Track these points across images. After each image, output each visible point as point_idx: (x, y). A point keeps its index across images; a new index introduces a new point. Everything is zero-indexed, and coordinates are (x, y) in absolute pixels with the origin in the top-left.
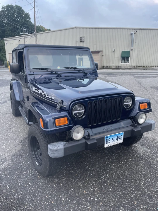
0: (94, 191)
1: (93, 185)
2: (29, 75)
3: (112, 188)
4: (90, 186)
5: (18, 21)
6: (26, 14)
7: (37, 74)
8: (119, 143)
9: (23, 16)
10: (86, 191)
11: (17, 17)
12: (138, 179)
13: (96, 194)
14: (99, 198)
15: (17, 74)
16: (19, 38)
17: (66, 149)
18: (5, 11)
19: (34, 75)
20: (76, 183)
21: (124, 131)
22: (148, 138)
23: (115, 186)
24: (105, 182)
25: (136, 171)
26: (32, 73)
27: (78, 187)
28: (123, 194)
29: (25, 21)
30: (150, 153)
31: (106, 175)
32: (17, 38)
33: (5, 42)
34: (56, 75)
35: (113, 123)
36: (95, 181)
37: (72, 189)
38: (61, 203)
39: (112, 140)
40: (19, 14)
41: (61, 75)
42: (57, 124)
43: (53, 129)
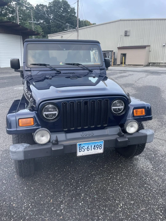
0: (62, 202)
1: (64, 195)
2: (26, 71)
3: (82, 202)
4: (61, 196)
5: (64, 17)
6: (71, 9)
7: (34, 70)
8: (97, 153)
9: (69, 10)
10: (53, 200)
11: (63, 12)
12: (118, 198)
13: (62, 206)
14: (63, 211)
15: (16, 70)
16: (62, 34)
18: (52, 7)
19: (31, 71)
20: (48, 189)
21: (105, 139)
23: (87, 201)
24: (79, 194)
25: (122, 188)
26: (29, 69)
27: (47, 194)
28: (92, 212)
30: (152, 170)
31: (85, 186)
32: (60, 34)
34: (55, 72)
35: (96, 129)
36: (69, 191)
37: (40, 196)
38: (21, 208)
39: (88, 148)
40: (64, 9)
41: (60, 72)
42: (20, 125)
43: (15, 129)
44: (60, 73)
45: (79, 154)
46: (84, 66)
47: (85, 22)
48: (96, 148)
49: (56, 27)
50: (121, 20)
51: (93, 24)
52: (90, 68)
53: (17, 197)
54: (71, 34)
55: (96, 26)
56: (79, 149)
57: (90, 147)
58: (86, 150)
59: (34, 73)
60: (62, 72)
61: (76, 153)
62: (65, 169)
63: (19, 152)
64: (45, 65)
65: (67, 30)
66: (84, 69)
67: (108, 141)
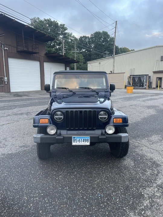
0: (61, 174)
1: (63, 171)
2: (53, 92)
3: (74, 176)
5: (104, 45)
6: (111, 38)
7: (58, 92)
8: (85, 144)
9: (108, 40)
10: (56, 173)
11: (103, 41)
14: (60, 179)
15: (48, 91)
16: (100, 61)
17: (41, 138)
18: (94, 37)
19: (56, 92)
20: (55, 168)
21: (91, 136)
22: (146, 156)
24: (73, 172)
26: (55, 91)
27: (54, 170)
29: (110, 44)
31: (79, 169)
32: (98, 61)
33: (89, 65)
34: (72, 93)
37: (49, 170)
40: (105, 38)
42: (41, 122)
43: (38, 125)
44: (75, 93)
45: (74, 144)
46: (93, 89)
47: (123, 48)
48: (85, 141)
49: (96, 55)
50: (156, 47)
51: (132, 50)
52: (97, 91)
53: (35, 169)
54: (108, 61)
55: (134, 52)
56: (74, 141)
57: (80, 140)
58: (78, 142)
59: (57, 94)
60: (76, 93)
61: (71, 143)
62: (70, 159)
63: (38, 138)
64: (65, 88)
65: (106, 57)
66: (93, 92)
67: (93, 137)
